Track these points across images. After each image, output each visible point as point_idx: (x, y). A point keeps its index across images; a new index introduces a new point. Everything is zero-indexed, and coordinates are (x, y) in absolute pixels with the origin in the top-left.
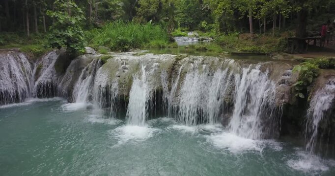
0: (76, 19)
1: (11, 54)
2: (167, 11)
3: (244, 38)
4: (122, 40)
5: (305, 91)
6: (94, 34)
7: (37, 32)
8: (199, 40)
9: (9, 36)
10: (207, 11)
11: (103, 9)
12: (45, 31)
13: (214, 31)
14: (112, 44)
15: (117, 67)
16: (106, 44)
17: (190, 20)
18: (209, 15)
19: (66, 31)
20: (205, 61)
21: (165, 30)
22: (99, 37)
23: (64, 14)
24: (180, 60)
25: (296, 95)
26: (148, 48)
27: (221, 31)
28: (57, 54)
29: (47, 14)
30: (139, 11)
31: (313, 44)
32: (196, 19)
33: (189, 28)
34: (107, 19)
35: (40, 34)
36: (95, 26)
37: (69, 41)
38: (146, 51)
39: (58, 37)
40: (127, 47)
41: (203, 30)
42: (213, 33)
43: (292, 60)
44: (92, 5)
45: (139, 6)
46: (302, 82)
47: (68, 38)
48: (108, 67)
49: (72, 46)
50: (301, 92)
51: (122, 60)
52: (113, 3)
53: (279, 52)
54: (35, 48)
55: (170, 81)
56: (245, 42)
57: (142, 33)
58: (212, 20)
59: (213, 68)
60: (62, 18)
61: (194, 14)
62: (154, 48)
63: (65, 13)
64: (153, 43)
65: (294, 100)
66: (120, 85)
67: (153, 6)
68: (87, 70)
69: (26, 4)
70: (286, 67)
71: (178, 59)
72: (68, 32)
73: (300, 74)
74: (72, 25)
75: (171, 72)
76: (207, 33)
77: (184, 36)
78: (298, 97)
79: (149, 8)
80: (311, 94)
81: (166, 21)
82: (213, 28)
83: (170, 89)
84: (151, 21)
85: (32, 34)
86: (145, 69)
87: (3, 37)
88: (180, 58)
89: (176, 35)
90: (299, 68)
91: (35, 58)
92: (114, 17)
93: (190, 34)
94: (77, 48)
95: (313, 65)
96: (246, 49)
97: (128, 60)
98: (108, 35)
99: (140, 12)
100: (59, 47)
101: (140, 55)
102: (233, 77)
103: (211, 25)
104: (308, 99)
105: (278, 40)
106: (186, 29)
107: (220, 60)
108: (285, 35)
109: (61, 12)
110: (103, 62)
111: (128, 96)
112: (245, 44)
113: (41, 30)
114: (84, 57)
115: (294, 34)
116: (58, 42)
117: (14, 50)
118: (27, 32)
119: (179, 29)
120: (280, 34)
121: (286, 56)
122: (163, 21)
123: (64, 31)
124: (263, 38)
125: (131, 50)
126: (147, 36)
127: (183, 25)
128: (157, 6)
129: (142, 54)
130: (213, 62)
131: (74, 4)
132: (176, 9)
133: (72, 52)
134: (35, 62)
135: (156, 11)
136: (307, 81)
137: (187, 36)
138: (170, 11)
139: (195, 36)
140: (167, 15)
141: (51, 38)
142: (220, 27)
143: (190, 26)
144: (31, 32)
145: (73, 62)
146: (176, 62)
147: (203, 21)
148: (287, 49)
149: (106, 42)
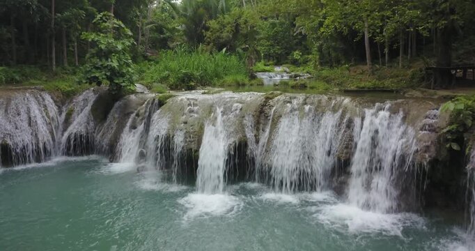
0: (123, 44)
1: (31, 93)
2: (246, 36)
3: (358, 72)
4: (186, 74)
5: (460, 140)
6: (144, 69)
7: (66, 65)
8: (291, 77)
9: (27, 70)
10: (300, 37)
11: (156, 35)
12: (77, 64)
13: (311, 64)
14: (172, 80)
15: (182, 109)
16: (163, 80)
17: (277, 49)
18: (303, 43)
19: (109, 60)
20: (307, 100)
21: (244, 63)
22: (153, 71)
23: (107, 37)
24: (271, 99)
25: (448, 146)
26: (222, 86)
27: (321, 64)
28: (95, 94)
29: (83, 37)
30: (208, 35)
31: (461, 76)
32: (286, 48)
33: (275, 61)
34: (161, 48)
35: (70, 68)
36: (145, 58)
37: (114, 74)
38: (220, 89)
39: (97, 68)
40: (193, 84)
41: (295, 63)
42: (310, 67)
43: (436, 97)
44: (142, 29)
45: (207, 29)
46: (454, 126)
47: (112, 69)
48: (170, 109)
49: (117, 81)
50: (453, 141)
51: (188, 99)
52: (170, 26)
53: (413, 87)
54: (64, 86)
55: (258, 130)
56: (360, 77)
57: (213, 66)
58: (308, 49)
59: (320, 110)
60: (104, 41)
61: (283, 42)
62: (230, 86)
63: (108, 34)
64: (229, 79)
65: (444, 153)
66: (187, 134)
67: (227, 29)
68: (138, 115)
69: (53, 26)
70: (429, 106)
71: (267, 98)
72: (112, 61)
73: (451, 116)
74: (117, 52)
75: (259, 117)
76: (301, 68)
77: (269, 71)
78: (451, 149)
79: (222, 33)
80: (470, 143)
81: (244, 50)
82: (310, 60)
83: (257, 142)
84: (224, 50)
85: (59, 68)
86: (222, 112)
87: (19, 72)
88: (271, 96)
89: (259, 70)
90: (451, 106)
91: (64, 99)
92: (171, 45)
93: (278, 69)
94: (123, 84)
95: (471, 102)
96: (362, 85)
97: (196, 100)
98: (166, 68)
99: (209, 38)
100: (99, 84)
101: (213, 94)
102: (350, 122)
103: (306, 56)
104: (467, 151)
105: (410, 72)
106: (271, 62)
107: (330, 99)
108: (419, 65)
109: (102, 34)
110: (161, 104)
111: (197, 151)
112: (361, 79)
113: (70, 63)
114: (133, 97)
115: (433, 62)
116: (97, 75)
117: (35, 88)
118: (51, 65)
119: (262, 61)
120: (411, 65)
121: (425, 91)
122: (241, 51)
123: (107, 60)
124: (386, 70)
125: (198, 88)
126: (220, 69)
127: (268, 57)
128: (233, 28)
129: (215, 93)
130: (320, 102)
131: (120, 23)
132: (258, 33)
133: (116, 89)
134: (63, 104)
135: (231, 36)
136: (464, 125)
137: (273, 71)
138: (251, 36)
139: (285, 71)
140: (245, 42)
141: (88, 69)
142: (320, 59)
143: (277, 58)
144: (57, 65)
145: (117, 104)
146: (266, 102)
147: (295, 50)
148: (424, 84)
149: (164, 77)
